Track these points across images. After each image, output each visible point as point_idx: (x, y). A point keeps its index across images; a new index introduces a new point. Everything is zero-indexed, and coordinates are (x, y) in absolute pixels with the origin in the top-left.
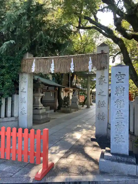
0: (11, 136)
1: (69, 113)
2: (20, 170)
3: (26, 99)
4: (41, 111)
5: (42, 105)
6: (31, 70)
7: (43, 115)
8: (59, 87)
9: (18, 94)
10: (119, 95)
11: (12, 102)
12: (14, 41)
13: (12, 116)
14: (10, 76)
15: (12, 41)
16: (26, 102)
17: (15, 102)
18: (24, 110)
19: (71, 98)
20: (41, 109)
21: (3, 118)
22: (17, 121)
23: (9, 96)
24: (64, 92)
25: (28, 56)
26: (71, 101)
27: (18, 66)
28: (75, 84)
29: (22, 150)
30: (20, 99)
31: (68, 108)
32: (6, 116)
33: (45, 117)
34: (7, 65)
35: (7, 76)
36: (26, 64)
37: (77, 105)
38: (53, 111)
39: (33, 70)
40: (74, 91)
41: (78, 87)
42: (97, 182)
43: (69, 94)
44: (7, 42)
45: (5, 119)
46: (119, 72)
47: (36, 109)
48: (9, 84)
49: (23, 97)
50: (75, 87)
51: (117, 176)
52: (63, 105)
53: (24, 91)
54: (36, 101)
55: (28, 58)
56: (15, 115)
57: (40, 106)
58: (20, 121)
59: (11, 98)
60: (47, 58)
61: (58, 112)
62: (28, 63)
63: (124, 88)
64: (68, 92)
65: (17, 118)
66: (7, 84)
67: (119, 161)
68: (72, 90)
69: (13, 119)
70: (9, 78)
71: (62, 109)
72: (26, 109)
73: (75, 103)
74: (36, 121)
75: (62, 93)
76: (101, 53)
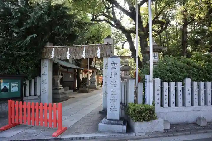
0: (35, 108)
1: (88, 93)
2: (42, 132)
3: (47, 81)
4: (60, 91)
5: (61, 86)
6: (50, 56)
7: (62, 94)
8: (78, 69)
9: (40, 76)
10: (113, 78)
11: (35, 83)
12: (36, 35)
13: (35, 95)
14: (34, 62)
15: (35, 35)
16: (47, 83)
17: (38, 84)
18: (45, 90)
19: (89, 78)
20: (60, 89)
21: (27, 97)
22: (39, 100)
23: (33, 79)
24: (83, 73)
25: (48, 45)
26: (89, 82)
27: (40, 53)
28: (94, 66)
29: (43, 119)
30: (41, 81)
31: (86, 88)
32: (30, 95)
33: (64, 96)
34: (31, 53)
35: (31, 62)
36: (47, 52)
37: (95, 85)
38: (72, 91)
39: (52, 56)
40: (93, 72)
41: (97, 68)
42: (95, 137)
43: (88, 75)
44: (31, 36)
45: (29, 98)
46: (113, 62)
47: (56, 89)
48: (32, 68)
49: (44, 79)
50: (94, 68)
51: (109, 133)
52: (81, 86)
53: (45, 74)
54: (56, 82)
55: (48, 47)
56: (38, 94)
57: (59, 86)
58: (41, 99)
59: (34, 80)
60: (64, 47)
61: (77, 92)
62: (48, 51)
63: (116, 73)
64: (87, 73)
65: (39, 97)
66: (31, 68)
67: (112, 124)
68: (91, 71)
69: (36, 97)
70: (33, 64)
71: (81, 89)
72: (46, 89)
73: (93, 83)
74: (55, 100)
75: (81, 75)
76: (107, 44)
